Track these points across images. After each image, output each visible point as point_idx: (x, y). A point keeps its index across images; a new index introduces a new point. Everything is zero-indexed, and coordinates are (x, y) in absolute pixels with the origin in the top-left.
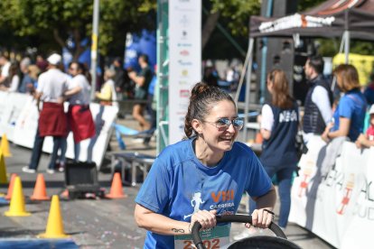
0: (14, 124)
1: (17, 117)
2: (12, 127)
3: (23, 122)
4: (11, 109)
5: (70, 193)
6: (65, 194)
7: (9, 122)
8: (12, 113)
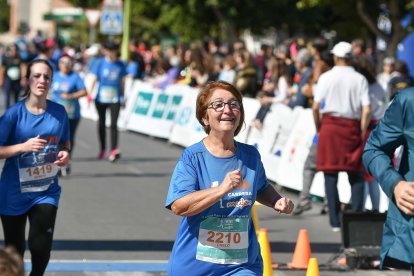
0: (278, 154)
1: (284, 143)
2: (276, 158)
3: (293, 151)
4: (276, 130)
5: (348, 259)
6: (342, 261)
7: (272, 149)
8: (277, 135)
